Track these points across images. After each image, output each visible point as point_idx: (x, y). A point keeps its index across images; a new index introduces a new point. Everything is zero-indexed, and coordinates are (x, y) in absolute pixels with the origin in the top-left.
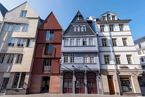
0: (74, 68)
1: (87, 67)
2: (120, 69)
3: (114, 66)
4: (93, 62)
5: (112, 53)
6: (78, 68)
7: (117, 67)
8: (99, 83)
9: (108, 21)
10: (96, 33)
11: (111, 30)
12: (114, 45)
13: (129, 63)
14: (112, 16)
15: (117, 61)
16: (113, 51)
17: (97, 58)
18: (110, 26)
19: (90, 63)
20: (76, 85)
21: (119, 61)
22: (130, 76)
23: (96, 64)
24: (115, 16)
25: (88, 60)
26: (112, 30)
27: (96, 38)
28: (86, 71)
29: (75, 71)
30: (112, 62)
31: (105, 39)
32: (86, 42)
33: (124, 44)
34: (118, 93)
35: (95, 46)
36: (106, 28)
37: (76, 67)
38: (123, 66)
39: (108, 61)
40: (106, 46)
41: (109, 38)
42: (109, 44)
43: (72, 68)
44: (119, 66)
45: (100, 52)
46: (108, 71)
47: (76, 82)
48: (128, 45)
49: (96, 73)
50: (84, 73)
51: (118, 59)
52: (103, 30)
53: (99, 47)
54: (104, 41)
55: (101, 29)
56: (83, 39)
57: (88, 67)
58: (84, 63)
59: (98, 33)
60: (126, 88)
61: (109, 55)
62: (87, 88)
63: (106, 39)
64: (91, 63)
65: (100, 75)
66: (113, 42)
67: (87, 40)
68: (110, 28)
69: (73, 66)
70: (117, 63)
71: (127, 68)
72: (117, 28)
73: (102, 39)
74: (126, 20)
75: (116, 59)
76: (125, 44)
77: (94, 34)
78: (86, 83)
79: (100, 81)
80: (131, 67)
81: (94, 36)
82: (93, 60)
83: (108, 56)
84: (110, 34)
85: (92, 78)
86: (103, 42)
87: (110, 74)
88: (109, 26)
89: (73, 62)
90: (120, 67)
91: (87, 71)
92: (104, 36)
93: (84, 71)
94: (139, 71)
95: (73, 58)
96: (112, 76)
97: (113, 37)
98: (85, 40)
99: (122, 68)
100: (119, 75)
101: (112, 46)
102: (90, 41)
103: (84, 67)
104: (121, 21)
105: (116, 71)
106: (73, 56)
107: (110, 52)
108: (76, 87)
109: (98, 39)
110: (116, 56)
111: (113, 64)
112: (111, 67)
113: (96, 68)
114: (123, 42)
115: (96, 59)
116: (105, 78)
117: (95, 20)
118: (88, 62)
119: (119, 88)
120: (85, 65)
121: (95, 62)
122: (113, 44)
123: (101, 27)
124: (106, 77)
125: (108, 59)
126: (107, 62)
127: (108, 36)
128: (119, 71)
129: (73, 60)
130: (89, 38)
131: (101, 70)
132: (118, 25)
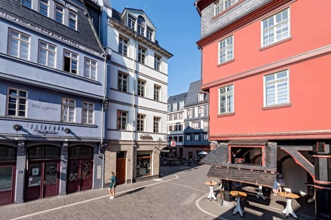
0: (21, 132)
1: (69, 131)
2: (140, 140)
3: (131, 133)
4: (90, 121)
5: (133, 109)
6: (42, 135)
7: (136, 136)
8: (99, 167)
9: (138, 35)
10: (105, 49)
11: (139, 58)
12: (140, 93)
13: (156, 130)
14: (148, 28)
15: (138, 125)
16: (136, 106)
17: (102, 113)
18: (139, 49)
19: (80, 122)
20: (31, 179)
21: (142, 126)
22: (152, 151)
23: (97, 127)
24: (152, 31)
25: (76, 114)
26: (143, 59)
27: (104, 65)
28: (66, 142)
29: (26, 142)
30: (130, 127)
31: (126, 76)
32: (75, 62)
33: (155, 96)
34: (130, 180)
35: (100, 84)
36: (132, 50)
37: (32, 130)
38: (146, 135)
39: (124, 124)
40: (125, 90)
41: (132, 75)
42: (132, 88)
43: (15, 132)
44: (139, 134)
45: (110, 101)
46: (120, 143)
47: (28, 174)
48: (160, 100)
49: (93, 149)
50: (60, 149)
51: (142, 122)
52: (125, 51)
53: (109, 89)
54: (122, 79)
55: (120, 45)
56: (66, 52)
57: (73, 134)
58: (61, 123)
59: (110, 52)
60: (143, 171)
61: (127, 112)
62: (65, 182)
63: (128, 75)
64: (82, 125)
65: (103, 152)
66: (139, 86)
67: (80, 58)
68: (140, 54)
69: (19, 128)
70: (138, 129)
71: (151, 138)
72: (150, 59)
73: (119, 71)
74: (166, 51)
75: (138, 121)
76: (156, 98)
77: (100, 52)
78: (65, 172)
79: (100, 164)
80: (156, 137)
81: (101, 56)
82: (90, 116)
83: (125, 113)
84: (137, 67)
85: (82, 159)
86: (120, 81)
87: (123, 148)
88: (137, 46)
89: (22, 114)
90: (141, 137)
91: (69, 142)
92: (125, 68)
93: (62, 143)
94: (163, 143)
95: (22, 101)
96: (126, 152)
97: (140, 77)
98: (71, 56)
99: (143, 138)
100: (138, 150)
101: (137, 94)
102: (86, 66)
103: (63, 134)
104: (159, 49)
105: (132, 143)
106: (23, 94)
107: (130, 105)
108: (30, 185)
109: (108, 68)
110: (138, 116)
111: (132, 130)
112: (127, 136)
113: (94, 136)
114: (155, 91)
115: (97, 117)
116: (111, 157)
117: (110, 13)
118: (75, 121)
119: (133, 172)
120: (65, 127)
121: (93, 123)
122: (138, 91)
123: (121, 39)
124: (114, 155)
125: (124, 119)
126: (122, 126)
127: (131, 70)
128: (139, 143)
129: (22, 107)
130: (84, 55)
131: (106, 141)
132: (154, 55)
